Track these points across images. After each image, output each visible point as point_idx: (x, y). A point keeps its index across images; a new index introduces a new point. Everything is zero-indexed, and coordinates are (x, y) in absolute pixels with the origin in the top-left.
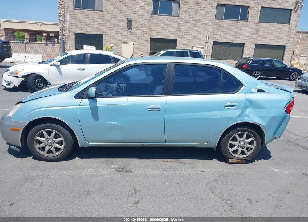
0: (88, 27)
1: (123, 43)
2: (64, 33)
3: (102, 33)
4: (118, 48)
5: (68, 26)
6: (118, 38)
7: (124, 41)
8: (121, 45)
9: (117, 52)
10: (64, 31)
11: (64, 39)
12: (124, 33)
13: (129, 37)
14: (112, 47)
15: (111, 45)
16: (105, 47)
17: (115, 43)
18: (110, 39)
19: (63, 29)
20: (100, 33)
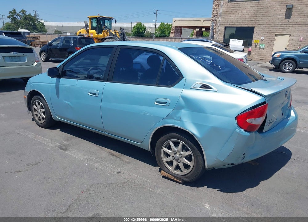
0: (239, 19)
1: (276, 35)
2: (214, 28)
3: (253, 26)
4: (269, 41)
5: (219, 20)
6: (271, 29)
7: (279, 33)
8: (273, 37)
9: (268, 45)
10: (216, 25)
11: (214, 33)
12: (280, 23)
13: (286, 28)
14: (262, 40)
15: (262, 38)
16: (255, 41)
17: (267, 35)
18: (262, 31)
19: (214, 23)
20: (251, 26)
